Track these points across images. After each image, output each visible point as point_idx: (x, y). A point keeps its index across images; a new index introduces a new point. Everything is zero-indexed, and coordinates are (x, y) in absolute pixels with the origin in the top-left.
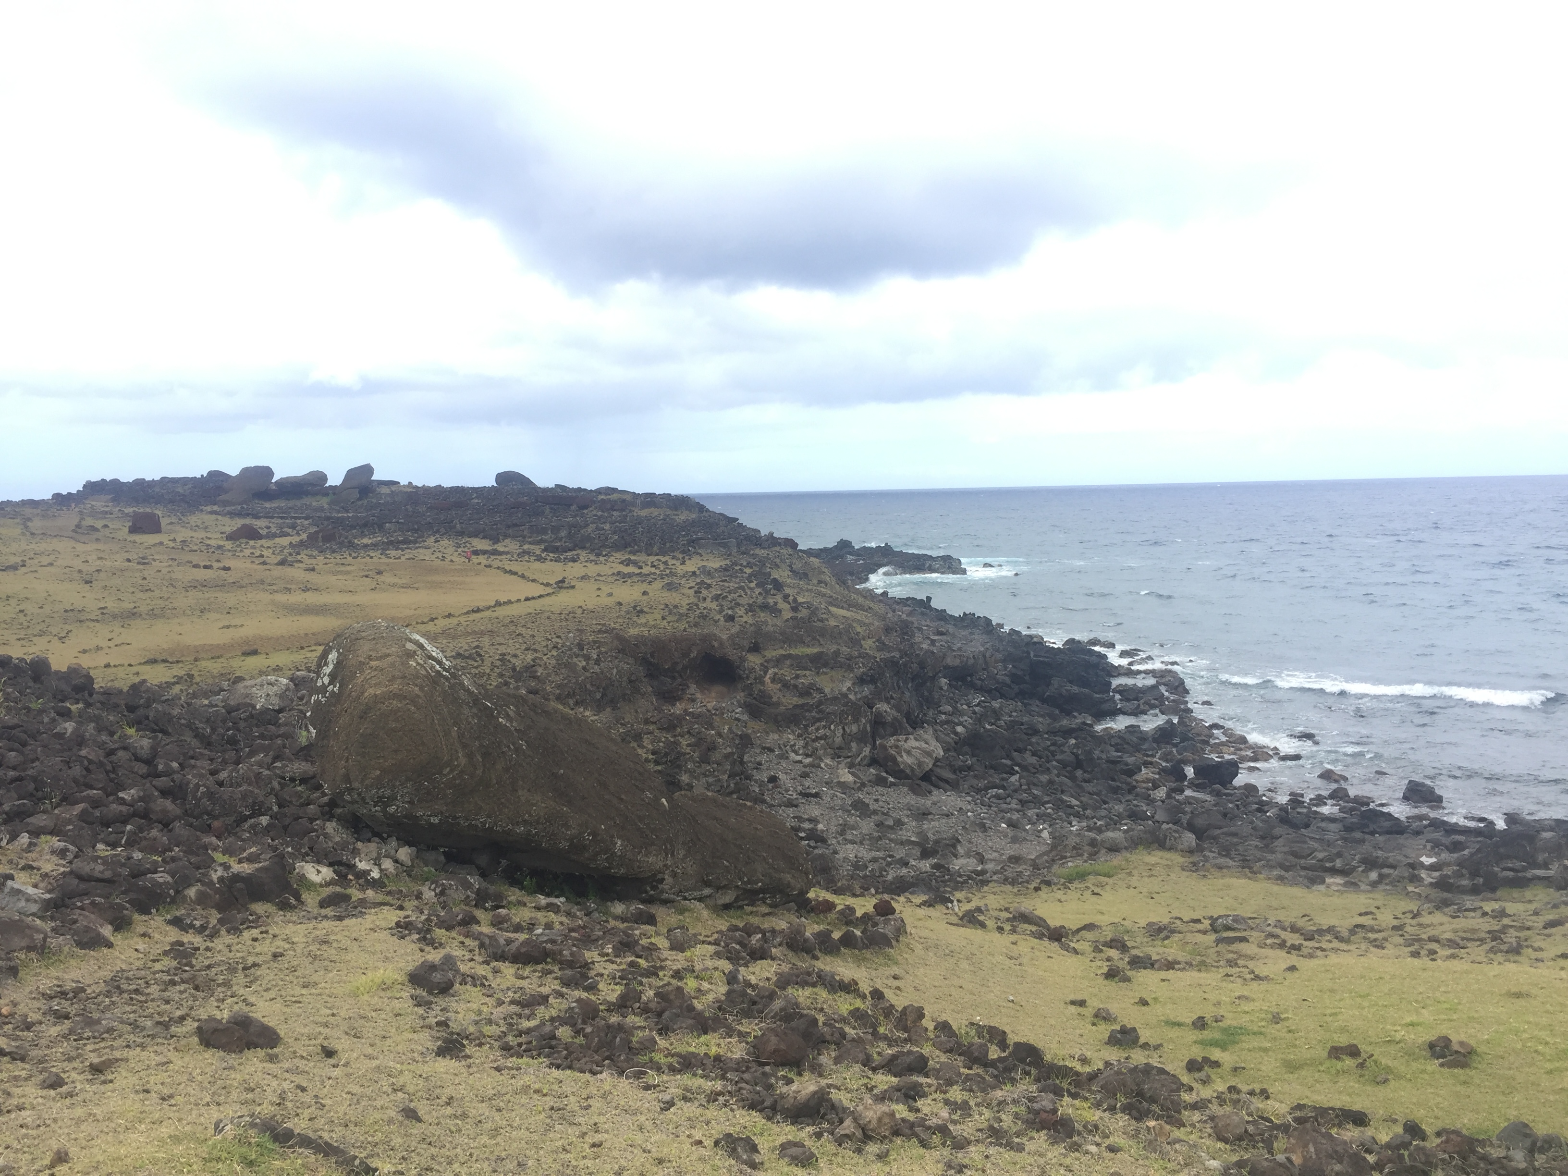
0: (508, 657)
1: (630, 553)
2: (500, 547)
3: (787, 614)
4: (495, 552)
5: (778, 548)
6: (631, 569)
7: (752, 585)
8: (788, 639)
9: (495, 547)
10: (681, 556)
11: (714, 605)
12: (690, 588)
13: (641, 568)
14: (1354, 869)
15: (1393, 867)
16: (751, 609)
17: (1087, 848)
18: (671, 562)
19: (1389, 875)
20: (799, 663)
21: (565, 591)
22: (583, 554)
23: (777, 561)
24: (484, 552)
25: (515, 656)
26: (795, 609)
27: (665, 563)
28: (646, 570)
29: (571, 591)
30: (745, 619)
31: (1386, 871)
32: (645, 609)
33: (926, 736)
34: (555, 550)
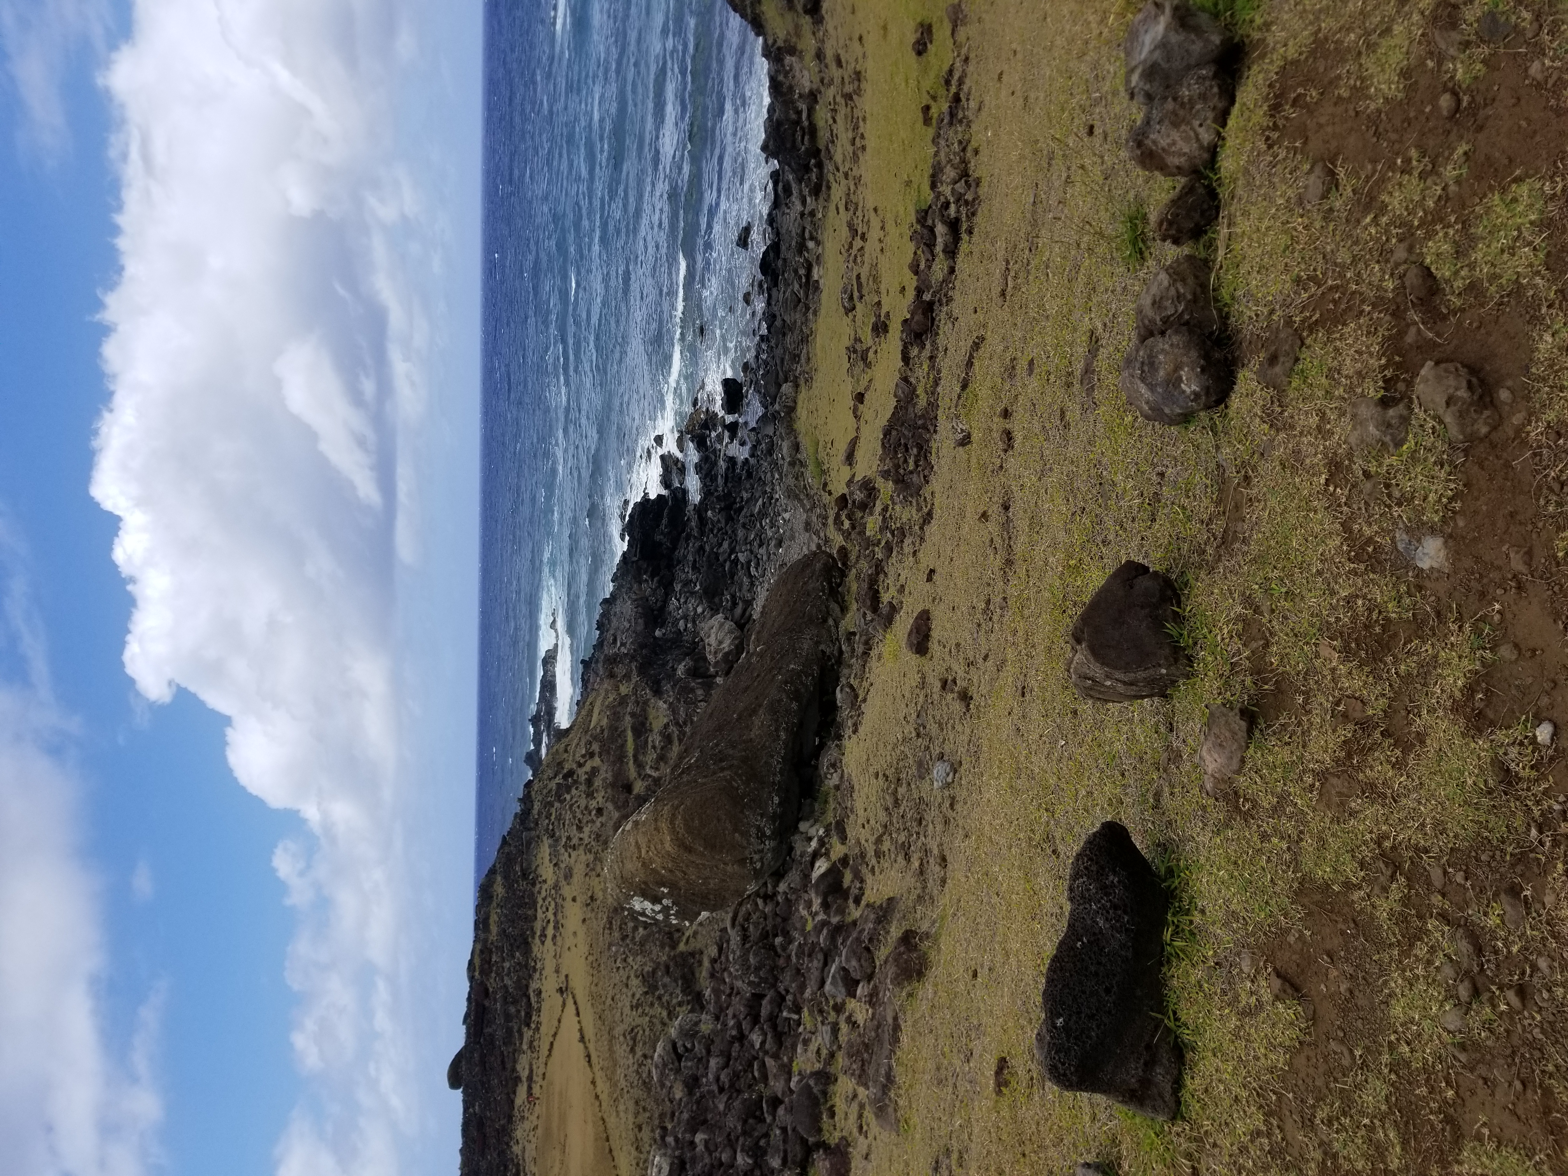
0: (635, 1002)
1: (533, 938)
2: (524, 1074)
3: (596, 761)
4: (530, 1078)
5: (533, 793)
6: (550, 932)
7: (568, 797)
8: (621, 758)
9: (524, 1079)
10: (538, 886)
11: (587, 830)
12: (570, 856)
13: (549, 921)
14: (807, 260)
15: (804, 229)
16: (590, 795)
17: (796, 469)
18: (544, 894)
19: (810, 232)
20: (641, 747)
21: (570, 982)
22: (534, 985)
23: (545, 791)
24: (530, 1088)
25: (633, 995)
26: (592, 755)
27: (544, 899)
28: (550, 915)
29: (570, 977)
30: (600, 799)
31: (807, 235)
32: (590, 894)
33: (706, 629)
34: (529, 1015)
